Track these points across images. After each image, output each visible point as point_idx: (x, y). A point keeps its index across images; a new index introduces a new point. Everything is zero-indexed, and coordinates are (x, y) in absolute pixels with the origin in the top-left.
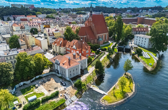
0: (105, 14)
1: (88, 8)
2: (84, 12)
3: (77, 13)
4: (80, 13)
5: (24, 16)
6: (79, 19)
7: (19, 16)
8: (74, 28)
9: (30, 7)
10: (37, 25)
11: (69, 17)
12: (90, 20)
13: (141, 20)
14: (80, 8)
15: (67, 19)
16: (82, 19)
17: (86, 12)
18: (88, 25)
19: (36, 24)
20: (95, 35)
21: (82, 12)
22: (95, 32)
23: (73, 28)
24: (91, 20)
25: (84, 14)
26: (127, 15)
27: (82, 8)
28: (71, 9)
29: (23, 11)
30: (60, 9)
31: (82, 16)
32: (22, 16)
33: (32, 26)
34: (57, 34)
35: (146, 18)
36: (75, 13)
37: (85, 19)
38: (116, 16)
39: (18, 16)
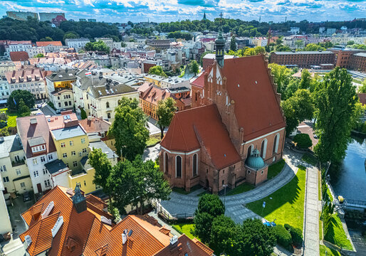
0: (241, 39)
1: (196, 23)
2: (186, 32)
3: (170, 36)
4: (178, 36)
5: (30, 42)
6: (173, 54)
7: (16, 42)
8: (154, 96)
9: (53, 20)
10: (37, 79)
11: (146, 46)
12: (214, 78)
13: (346, 58)
14: (178, 23)
15: (140, 53)
16: (180, 53)
17: (192, 33)
18: (203, 96)
19: (34, 74)
20: (233, 145)
21: (182, 32)
22: (236, 130)
23: (151, 94)
24: (220, 82)
25: (188, 38)
26: (297, 41)
27: (182, 22)
28: (156, 24)
29: (30, 30)
30: (129, 23)
31: (181, 43)
32: (24, 42)
33: (21, 81)
34: (67, 144)
35: (359, 52)
36: (163, 36)
37: (191, 53)
38: (269, 44)
39: (13, 42)
